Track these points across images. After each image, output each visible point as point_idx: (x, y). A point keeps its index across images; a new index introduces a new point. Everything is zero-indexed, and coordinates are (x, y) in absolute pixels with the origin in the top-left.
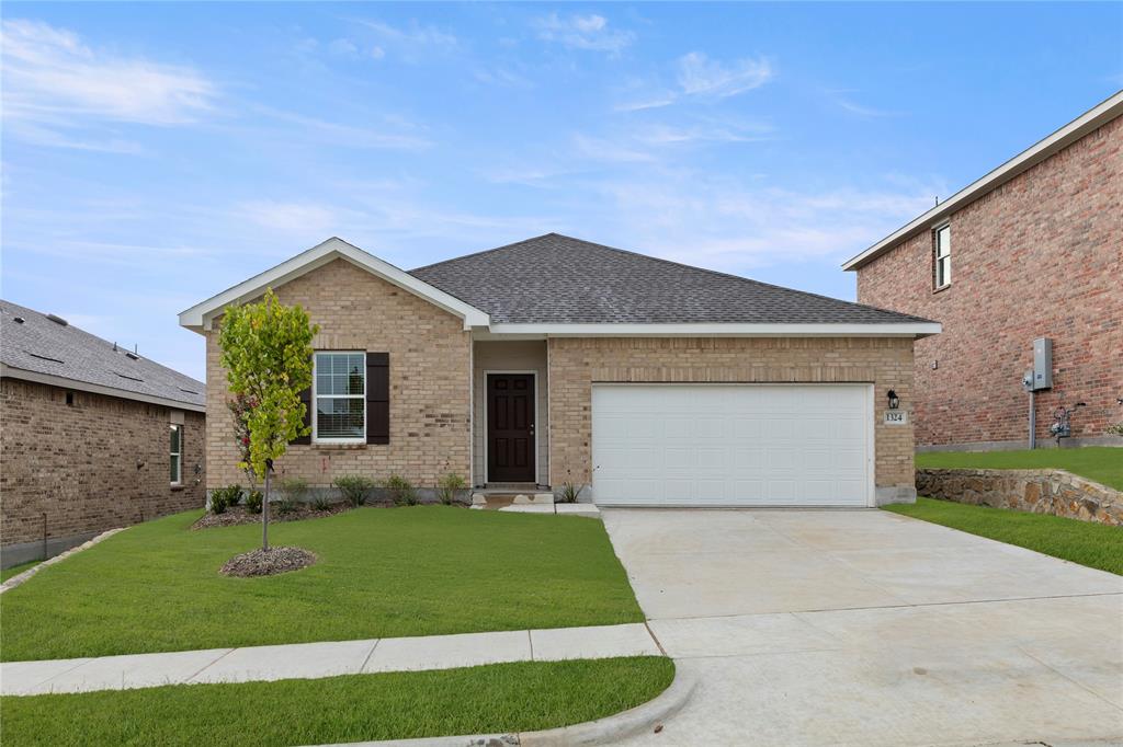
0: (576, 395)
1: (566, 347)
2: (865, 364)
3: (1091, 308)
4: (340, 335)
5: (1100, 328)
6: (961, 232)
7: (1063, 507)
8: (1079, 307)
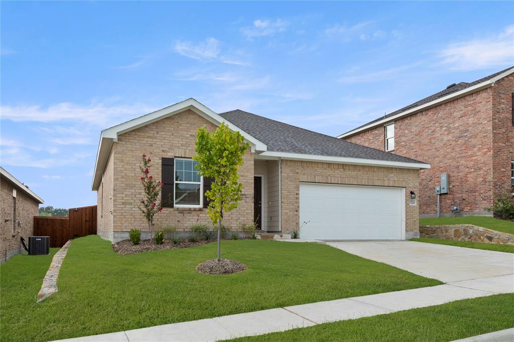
0: (293, 188)
1: (289, 164)
2: (402, 180)
3: (468, 163)
4: (190, 150)
5: (473, 170)
6: (400, 129)
7: (475, 239)
8: (463, 162)
